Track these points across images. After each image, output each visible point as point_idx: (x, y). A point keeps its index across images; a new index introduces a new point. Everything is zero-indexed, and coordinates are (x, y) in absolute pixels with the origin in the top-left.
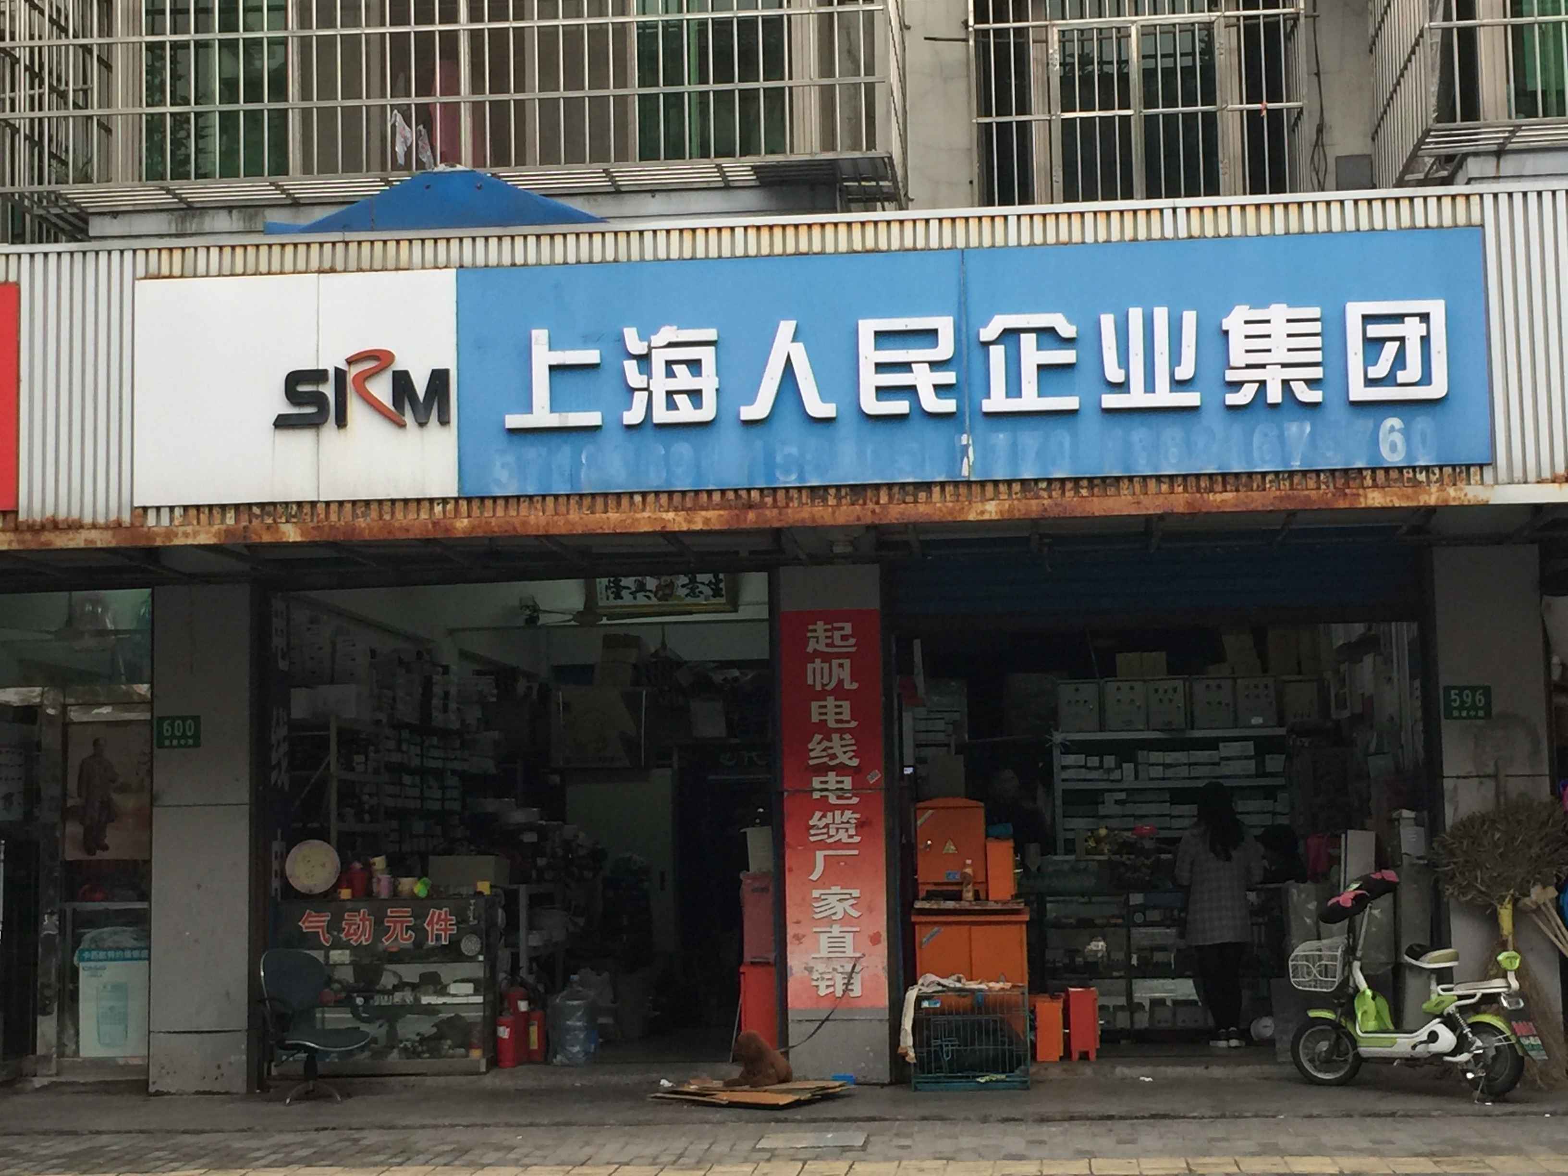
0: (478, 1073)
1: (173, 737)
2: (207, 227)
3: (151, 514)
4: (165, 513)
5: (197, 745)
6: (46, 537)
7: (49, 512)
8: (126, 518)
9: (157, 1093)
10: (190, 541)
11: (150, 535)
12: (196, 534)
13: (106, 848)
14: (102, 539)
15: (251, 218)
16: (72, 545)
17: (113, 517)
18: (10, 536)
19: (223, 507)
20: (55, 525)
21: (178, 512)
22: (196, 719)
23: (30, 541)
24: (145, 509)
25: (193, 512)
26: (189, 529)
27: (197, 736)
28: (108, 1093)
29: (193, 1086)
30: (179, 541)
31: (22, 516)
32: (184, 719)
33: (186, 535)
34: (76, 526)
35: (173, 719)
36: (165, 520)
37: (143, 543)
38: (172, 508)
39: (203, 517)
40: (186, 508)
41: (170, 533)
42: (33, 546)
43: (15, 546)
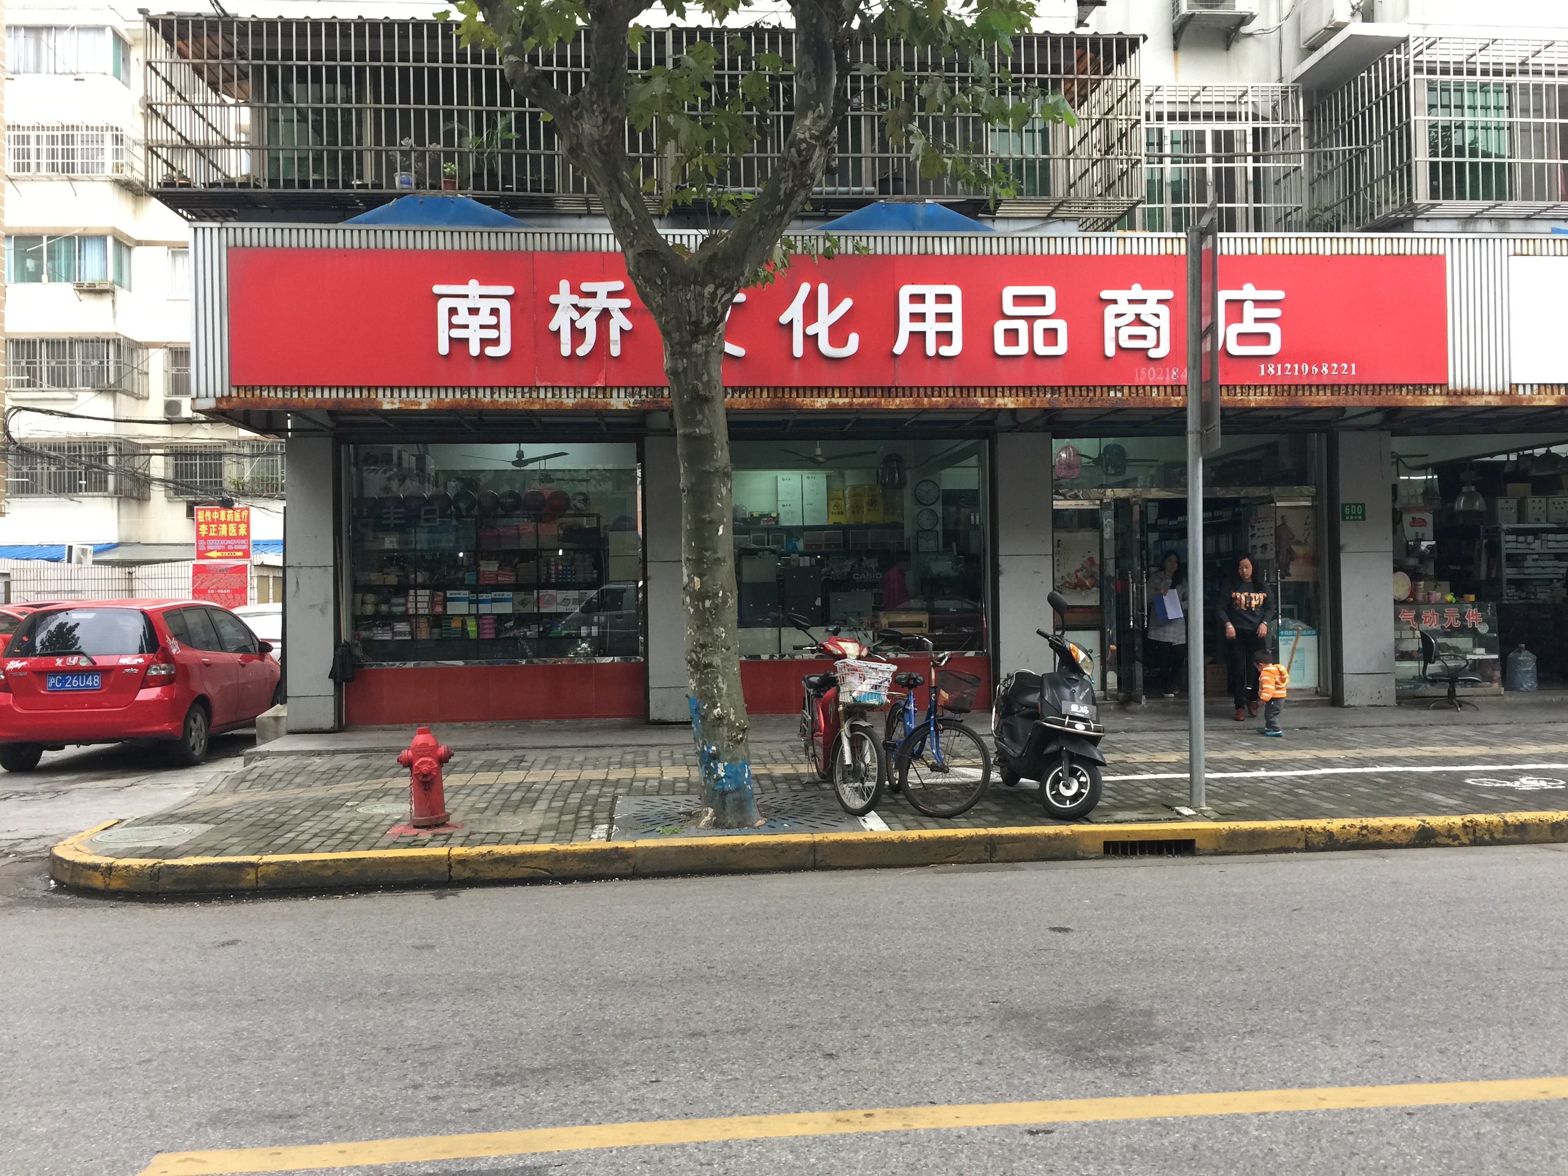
0: (1500, 695)
1: (1351, 514)
2: (1478, 229)
3: (1521, 388)
4: (1528, 388)
5: (1364, 519)
6: (1465, 399)
7: (1465, 385)
8: (1507, 390)
9: (1349, 706)
10: (1541, 404)
11: (1521, 400)
12: (1545, 399)
13: (1289, 575)
14: (1494, 401)
15: (1502, 225)
16: (1478, 404)
17: (1500, 389)
18: (1444, 398)
19: (1559, 385)
20: (1468, 393)
21: (1535, 387)
22: (1363, 505)
23: (1455, 401)
24: (1517, 385)
25: (1542, 388)
26: (1541, 397)
27: (1363, 514)
28: (1308, 706)
29: (1365, 702)
30: (1535, 403)
31: (1451, 387)
32: (1356, 505)
33: (1540, 400)
34: (1478, 393)
35: (1350, 505)
36: (1528, 392)
37: (1516, 404)
38: (1532, 385)
39: (1549, 390)
40: (1539, 385)
41: (1531, 399)
42: (1457, 404)
43: (1447, 404)
